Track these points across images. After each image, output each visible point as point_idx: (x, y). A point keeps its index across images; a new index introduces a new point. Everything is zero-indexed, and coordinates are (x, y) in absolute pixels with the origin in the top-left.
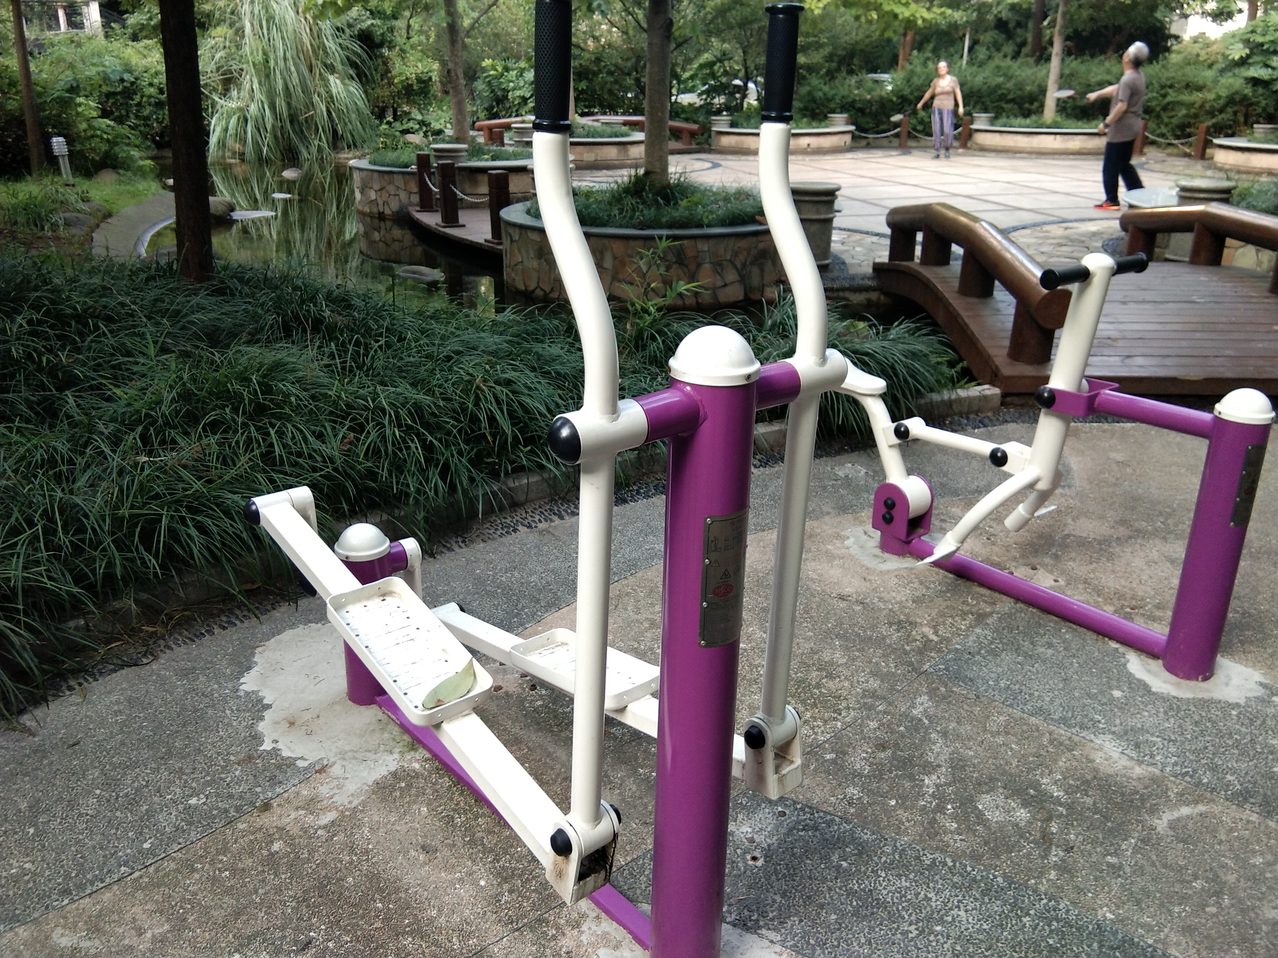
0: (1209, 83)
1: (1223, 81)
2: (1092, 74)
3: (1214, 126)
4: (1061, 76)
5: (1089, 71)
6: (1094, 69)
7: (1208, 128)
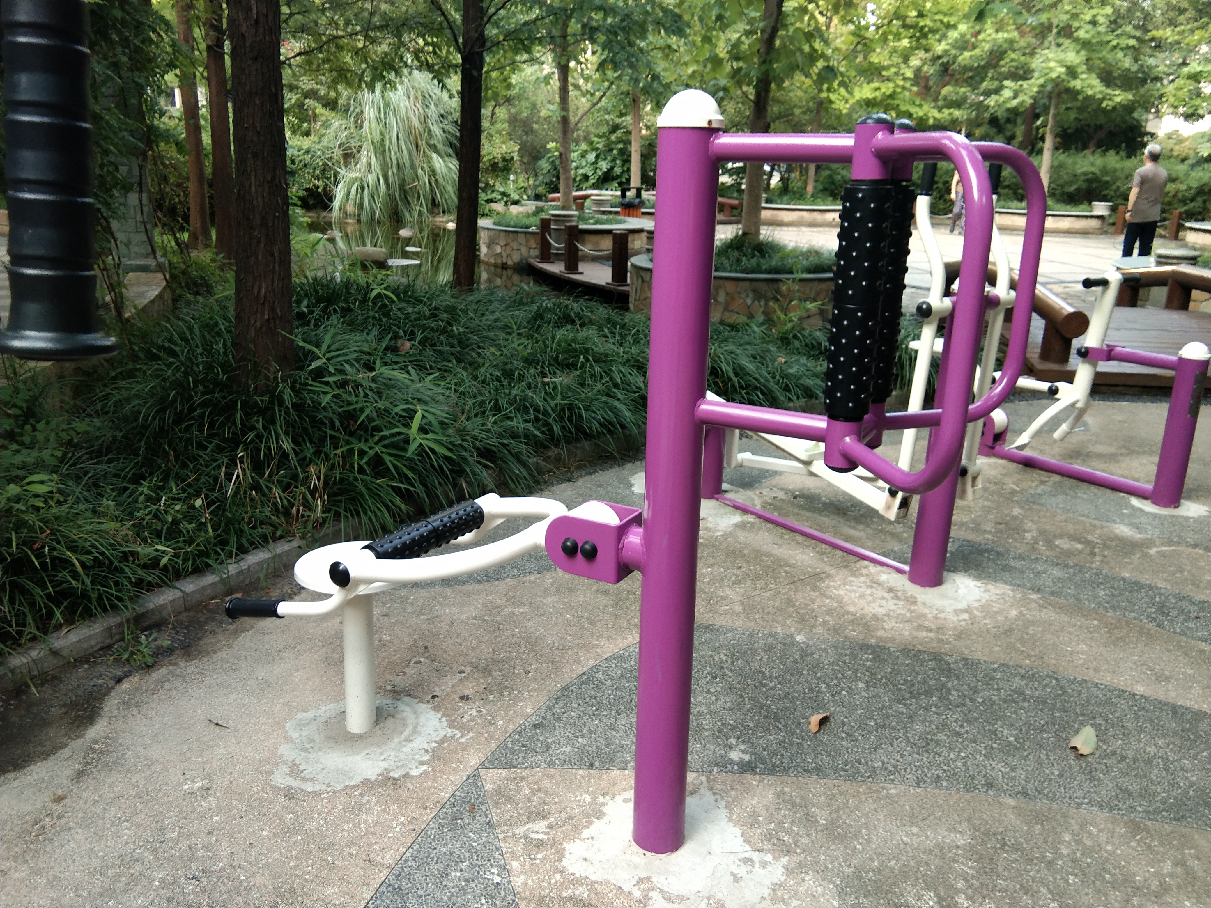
0: (1181, 176)
1: (1193, 174)
2: (1078, 166)
3: (1186, 212)
4: (1052, 167)
5: (1075, 163)
6: (1080, 162)
7: (1181, 214)
